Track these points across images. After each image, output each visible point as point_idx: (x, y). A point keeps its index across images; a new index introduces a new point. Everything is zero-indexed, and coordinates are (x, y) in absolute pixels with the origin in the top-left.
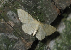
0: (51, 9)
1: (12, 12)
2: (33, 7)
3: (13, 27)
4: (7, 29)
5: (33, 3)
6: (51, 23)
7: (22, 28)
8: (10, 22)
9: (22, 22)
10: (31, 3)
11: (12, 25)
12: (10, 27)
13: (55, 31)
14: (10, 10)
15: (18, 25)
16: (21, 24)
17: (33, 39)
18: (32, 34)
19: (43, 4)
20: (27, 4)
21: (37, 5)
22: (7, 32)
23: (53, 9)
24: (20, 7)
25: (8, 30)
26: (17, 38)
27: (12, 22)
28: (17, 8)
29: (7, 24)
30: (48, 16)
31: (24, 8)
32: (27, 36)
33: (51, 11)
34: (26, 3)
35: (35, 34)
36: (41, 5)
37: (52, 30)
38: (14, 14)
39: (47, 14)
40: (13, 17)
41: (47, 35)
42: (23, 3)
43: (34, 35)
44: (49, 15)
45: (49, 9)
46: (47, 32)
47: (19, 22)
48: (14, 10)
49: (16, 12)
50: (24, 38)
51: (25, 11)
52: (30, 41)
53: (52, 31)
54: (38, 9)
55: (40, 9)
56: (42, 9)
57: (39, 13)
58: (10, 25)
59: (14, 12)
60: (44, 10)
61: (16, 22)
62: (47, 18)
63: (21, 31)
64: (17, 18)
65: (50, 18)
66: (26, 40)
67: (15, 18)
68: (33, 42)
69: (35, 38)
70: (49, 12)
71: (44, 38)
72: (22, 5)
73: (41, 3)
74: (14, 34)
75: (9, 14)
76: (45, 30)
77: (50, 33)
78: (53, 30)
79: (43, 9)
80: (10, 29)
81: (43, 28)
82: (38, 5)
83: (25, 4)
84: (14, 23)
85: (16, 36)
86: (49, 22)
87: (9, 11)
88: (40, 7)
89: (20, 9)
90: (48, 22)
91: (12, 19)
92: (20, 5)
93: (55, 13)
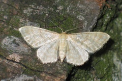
0: (82, 3)
2: (47, 15)
3: (20, 63)
4: (9, 69)
5: (45, 6)
8: (11, 57)
10: (41, 8)
11: (18, 59)
12: (14, 64)
14: (6, 36)
17: (65, 67)
19: (65, 1)
20: (34, 14)
21: (53, 7)
22: (10, 74)
23: (86, 2)
24: (22, 23)
25: (12, 70)
26: (32, 78)
27: (16, 54)
29: (6, 61)
30: (81, 18)
32: (51, 67)
33: (85, 7)
34: (33, 12)
36: (61, 4)
38: (15, 40)
39: (78, 14)
42: (26, 14)
44: (82, 15)
45: (78, 4)
47: (29, 50)
48: (13, 33)
49: (19, 35)
50: (46, 73)
52: (60, 73)
54: (59, 13)
55: (62, 12)
56: (65, 10)
58: (13, 61)
59: (15, 36)
60: (71, 10)
61: (24, 52)
63: (37, 64)
64: (22, 45)
66: (52, 74)
67: (18, 45)
68: (66, 73)
72: (25, 19)
78: (101, 37)
79: (68, 9)
80: (15, 68)
82: (56, 7)
83: (31, 15)
84: (20, 55)
85: (30, 75)
87: (4, 38)
88: (60, 8)
89: (23, 26)
91: (13, 49)
92: (23, 21)
93: (93, 8)
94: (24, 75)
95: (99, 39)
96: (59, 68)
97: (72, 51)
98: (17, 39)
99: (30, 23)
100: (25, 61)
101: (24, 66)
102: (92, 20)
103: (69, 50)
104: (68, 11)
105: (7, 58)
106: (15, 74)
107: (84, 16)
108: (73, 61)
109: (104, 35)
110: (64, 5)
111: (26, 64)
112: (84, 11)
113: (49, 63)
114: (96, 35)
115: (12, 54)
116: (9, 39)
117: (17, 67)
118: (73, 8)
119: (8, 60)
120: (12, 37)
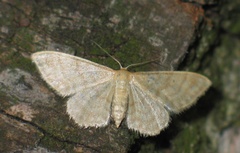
1: (14, 71)
2: (89, 31)
3: (31, 123)
4: (9, 135)
5: (86, 13)
6: (176, 61)
7: (68, 116)
8: (15, 109)
10: (77, 16)
11: (28, 115)
12: (22, 124)
14: (4, 66)
15: (49, 109)
17: (122, 138)
19: (125, 6)
20: (63, 27)
21: (100, 17)
22: (13, 144)
23: (167, 11)
24: (38, 44)
25: (16, 137)
27: (25, 106)
28: (30, 52)
29: (4, 117)
31: (57, 42)
32: (94, 135)
34: (60, 24)
36: (118, 13)
37: (191, 87)
38: (23, 77)
39: (151, 35)
42: (47, 26)
44: (158, 37)
45: (152, 15)
46: (170, 98)
47: (50, 98)
48: (19, 62)
50: (85, 146)
51: (62, 50)
52: (113, 149)
53: (192, 92)
55: (119, 29)
57: (117, 42)
58: (19, 118)
59: (23, 68)
60: (137, 26)
61: (40, 102)
62: (156, 52)
63: (67, 128)
65: (166, 45)
67: (30, 87)
68: (124, 149)
72: (44, 37)
73: (117, 5)
74: (41, 144)
75: (5, 83)
77: (187, 101)
78: (194, 83)
79: (131, 22)
80: (23, 131)
81: (149, 87)
82: (106, 17)
83: (57, 29)
84: (32, 107)
86: (169, 59)
88: (116, 19)
89: (40, 50)
90: (163, 62)
91: (19, 94)
92: (40, 39)
93: (180, 24)
94: (41, 149)
95: (190, 86)
96: (111, 139)
97: (138, 107)
98: (28, 75)
99: (54, 44)
100: (42, 121)
101: (40, 129)
102: (178, 48)
103: (133, 104)
104: (131, 27)
105: (7, 112)
106: (22, 144)
107: (164, 40)
108: (140, 126)
109: (201, 80)
110: (123, 15)
111: (45, 127)
112: (163, 29)
113: (92, 128)
114: (185, 79)
115: (16, 104)
116: (11, 75)
117: (28, 131)
118: (140, 22)
119: (8, 115)
120: (18, 70)
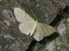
0: (49, 8)
1: (8, 11)
2: (30, 6)
3: (9, 27)
4: (2, 28)
6: (50, 22)
7: (18, 28)
8: (5, 21)
9: (19, 21)
10: (28, 1)
11: (8, 24)
12: (6, 26)
13: (54, 32)
14: (6, 8)
15: (14, 24)
16: (18, 23)
17: (31, 39)
18: (30, 34)
19: (41, 2)
20: (24, 3)
21: (34, 3)
22: (3, 31)
23: (52, 8)
25: (4, 30)
26: (13, 38)
27: (8, 21)
28: (14, 7)
29: (2, 23)
30: (46, 16)
31: (21, 6)
32: (24, 36)
33: (50, 10)
34: (23, 1)
35: (33, 35)
36: (39, 4)
37: (51, 31)
38: (10, 13)
39: (45, 13)
40: (9, 16)
41: (45, 36)
42: (20, 1)
43: (31, 35)
44: (47, 14)
45: (47, 8)
46: (45, 32)
47: (15, 22)
48: (10, 8)
49: (13, 11)
50: (21, 38)
51: (22, 9)
52: (27, 41)
53: (51, 32)
54: (36, 8)
55: (38, 8)
56: (40, 7)
57: (36, 12)
58: (6, 24)
59: (11, 11)
61: (13, 22)
62: (45, 18)
63: (17, 31)
64: (13, 17)
65: (49, 17)
66: (23, 40)
67: (11, 17)
68: (30, 42)
69: (33, 38)
70: (48, 11)
71: (42, 39)
72: (18, 4)
73: (39, 1)
74: (10, 34)
75: (5, 13)
76: (43, 30)
77: (49, 34)
78: (52, 30)
79: (42, 7)
80: (6, 29)
81: (42, 28)
82: (36, 4)
83: (22, 3)
84: (10, 22)
85: (12, 36)
86: (48, 22)
88: (38, 5)
89: (17, 7)
90: (46, 22)
91: (8, 18)
92: (17, 4)
93: (54, 13)
96: (28, 39)
98: (11, 13)
100: (12, 27)
101: (11, 29)
102: (51, 19)
104: (41, 9)
105: (3, 21)
106: (5, 32)
107: (48, 15)
109: (54, 29)
111: (12, 29)
112: (49, 12)
114: (50, 28)
115: (6, 20)
117: (7, 29)
118: (44, 8)
120: (9, 10)
